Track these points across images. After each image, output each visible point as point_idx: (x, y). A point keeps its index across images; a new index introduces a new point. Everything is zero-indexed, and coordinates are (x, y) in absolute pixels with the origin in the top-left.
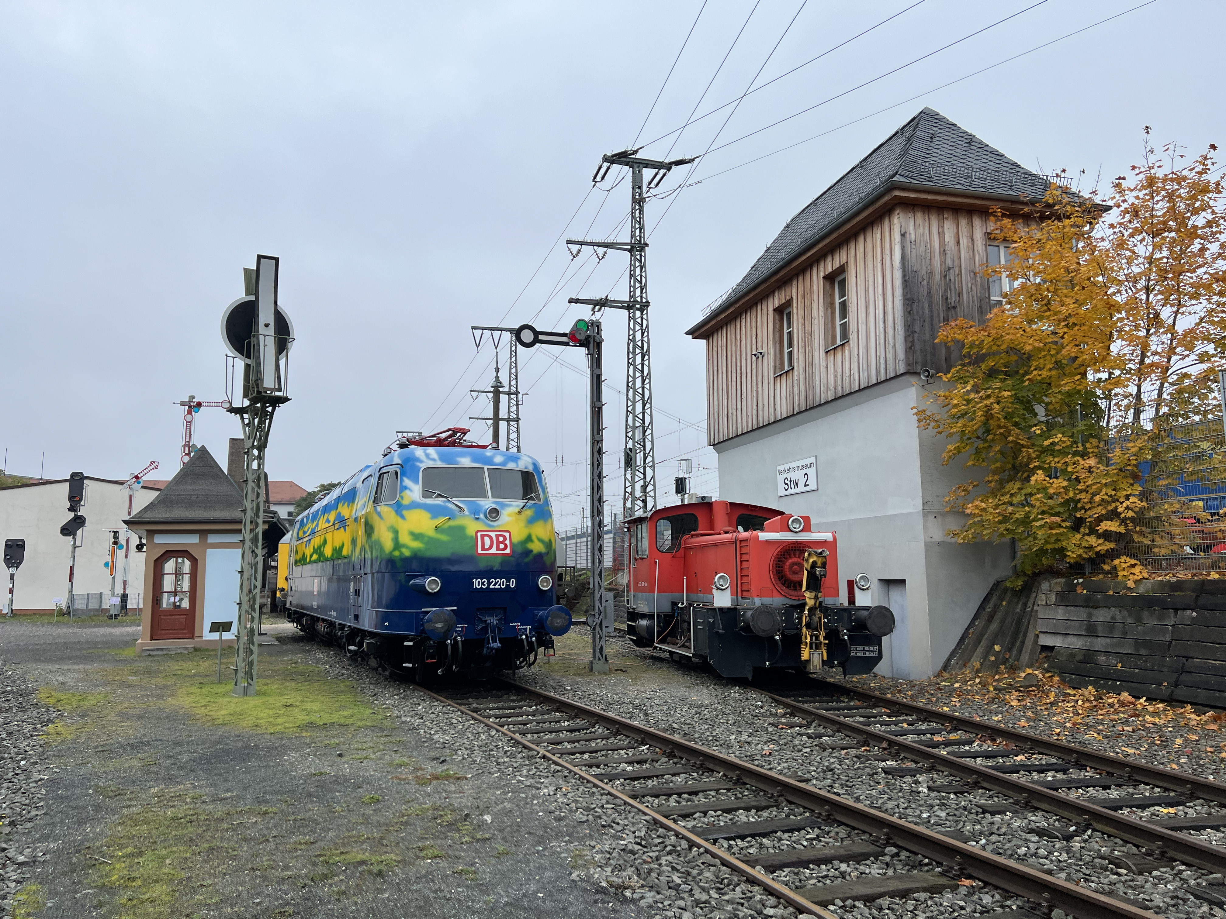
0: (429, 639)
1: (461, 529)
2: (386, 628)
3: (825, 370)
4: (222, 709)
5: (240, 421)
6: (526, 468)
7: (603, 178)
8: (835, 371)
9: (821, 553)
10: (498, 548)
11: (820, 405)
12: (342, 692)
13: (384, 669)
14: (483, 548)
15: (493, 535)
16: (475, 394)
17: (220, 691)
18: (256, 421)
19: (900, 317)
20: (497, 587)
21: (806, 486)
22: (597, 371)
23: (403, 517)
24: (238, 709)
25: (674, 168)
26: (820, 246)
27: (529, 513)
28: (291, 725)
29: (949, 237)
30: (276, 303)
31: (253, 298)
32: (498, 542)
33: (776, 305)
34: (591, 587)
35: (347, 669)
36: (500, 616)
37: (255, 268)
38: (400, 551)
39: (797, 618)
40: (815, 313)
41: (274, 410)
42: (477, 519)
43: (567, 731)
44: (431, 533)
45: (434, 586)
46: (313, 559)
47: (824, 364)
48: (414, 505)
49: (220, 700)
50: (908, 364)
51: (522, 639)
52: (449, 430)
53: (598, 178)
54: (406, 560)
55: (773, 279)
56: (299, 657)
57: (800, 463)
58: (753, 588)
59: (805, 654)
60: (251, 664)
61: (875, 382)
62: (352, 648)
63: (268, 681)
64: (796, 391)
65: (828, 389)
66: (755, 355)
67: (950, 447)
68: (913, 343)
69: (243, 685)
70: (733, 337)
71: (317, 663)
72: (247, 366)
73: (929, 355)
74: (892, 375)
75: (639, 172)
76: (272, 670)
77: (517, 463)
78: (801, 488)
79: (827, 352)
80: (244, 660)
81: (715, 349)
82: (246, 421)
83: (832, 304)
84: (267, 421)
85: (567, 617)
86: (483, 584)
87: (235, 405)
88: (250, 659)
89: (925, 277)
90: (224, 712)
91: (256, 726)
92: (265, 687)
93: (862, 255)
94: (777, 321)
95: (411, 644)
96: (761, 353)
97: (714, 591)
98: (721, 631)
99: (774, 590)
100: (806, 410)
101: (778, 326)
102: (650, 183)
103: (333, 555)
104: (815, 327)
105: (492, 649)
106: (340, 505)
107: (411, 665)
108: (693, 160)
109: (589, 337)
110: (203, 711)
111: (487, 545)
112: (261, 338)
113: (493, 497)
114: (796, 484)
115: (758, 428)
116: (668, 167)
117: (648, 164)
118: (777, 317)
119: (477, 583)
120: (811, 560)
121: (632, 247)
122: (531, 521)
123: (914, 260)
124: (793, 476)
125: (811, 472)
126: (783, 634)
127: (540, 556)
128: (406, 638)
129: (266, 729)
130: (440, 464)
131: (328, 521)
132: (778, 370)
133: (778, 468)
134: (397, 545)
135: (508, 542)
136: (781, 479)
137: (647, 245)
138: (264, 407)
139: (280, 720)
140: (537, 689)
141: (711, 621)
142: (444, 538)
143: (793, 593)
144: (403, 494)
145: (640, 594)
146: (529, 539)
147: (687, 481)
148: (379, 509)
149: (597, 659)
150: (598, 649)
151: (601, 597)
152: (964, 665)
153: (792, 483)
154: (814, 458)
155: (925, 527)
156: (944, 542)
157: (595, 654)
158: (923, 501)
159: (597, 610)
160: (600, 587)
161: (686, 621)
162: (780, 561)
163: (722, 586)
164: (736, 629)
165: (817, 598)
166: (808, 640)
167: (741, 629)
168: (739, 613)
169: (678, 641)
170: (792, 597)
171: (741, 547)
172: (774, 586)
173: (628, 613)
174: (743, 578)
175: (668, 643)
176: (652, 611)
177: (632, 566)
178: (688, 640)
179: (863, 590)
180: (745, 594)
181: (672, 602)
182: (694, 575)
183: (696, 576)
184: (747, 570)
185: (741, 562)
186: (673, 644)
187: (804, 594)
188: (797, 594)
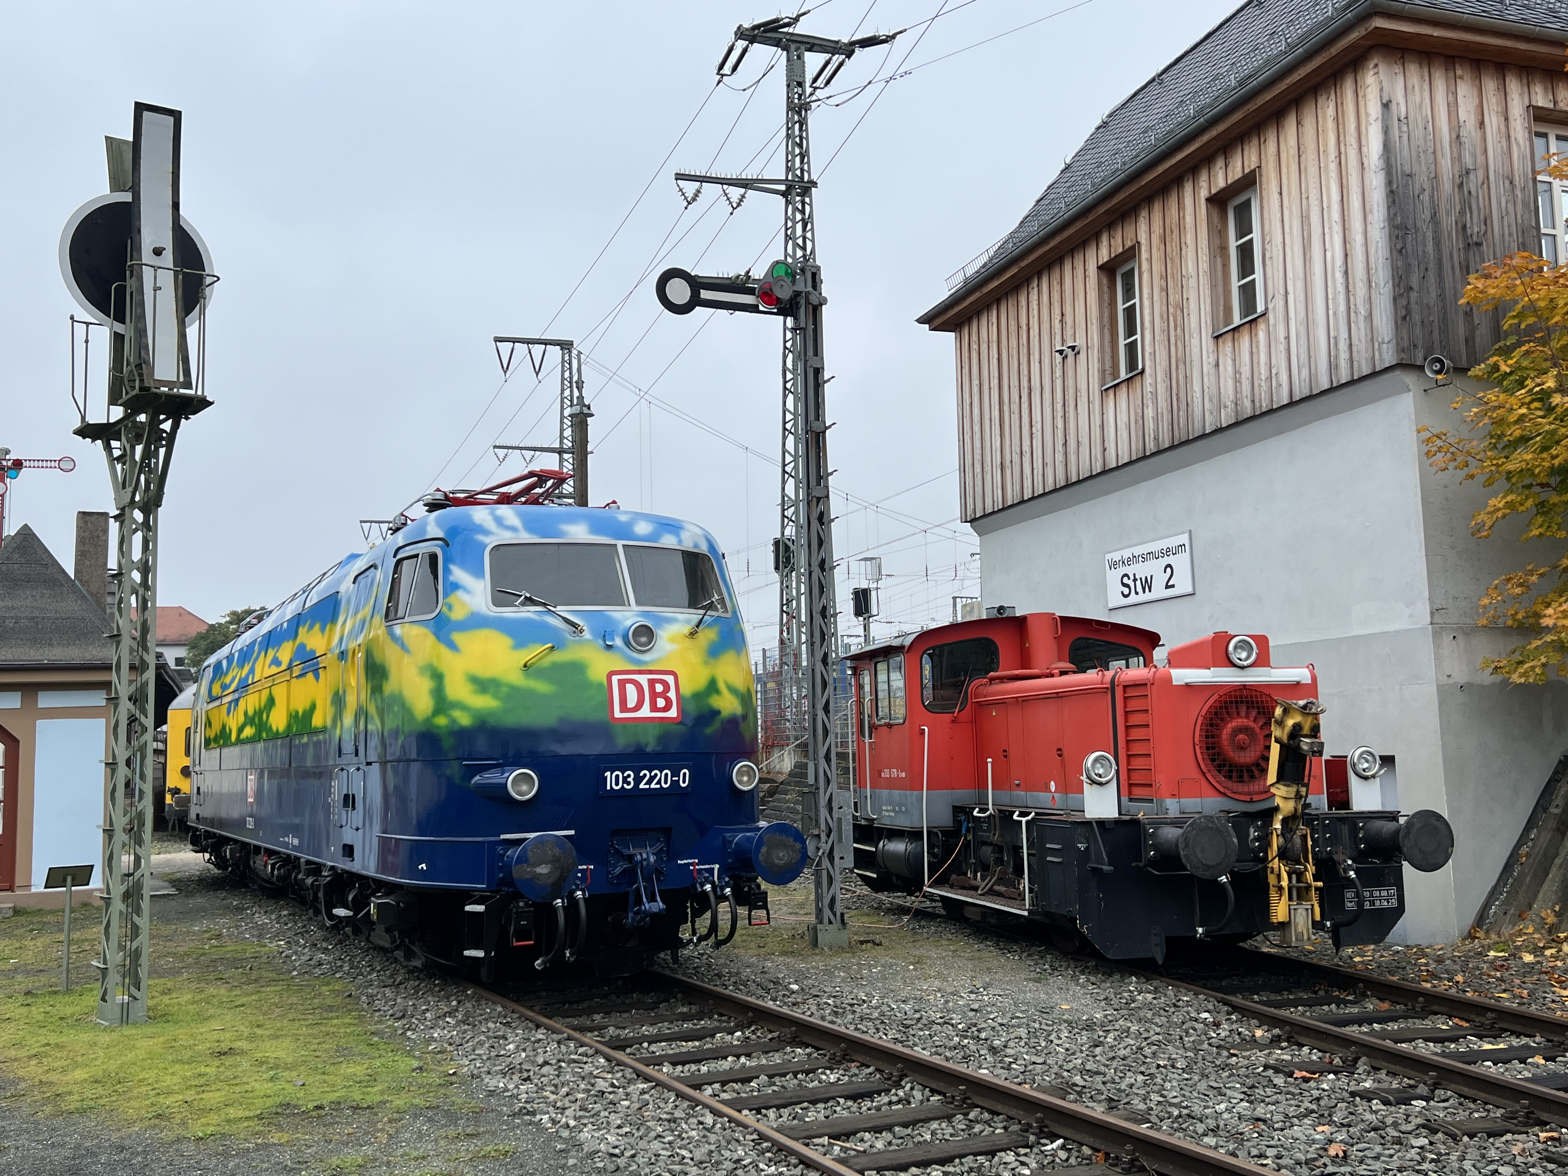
0: (518, 896)
1: (578, 668)
2: (423, 875)
3: (1213, 371)
4: (76, 1065)
5: (104, 454)
6: (696, 546)
7: (735, 68)
8: (1236, 372)
9: (1305, 707)
10: (654, 708)
11: (1203, 436)
12: (331, 1008)
13: (410, 955)
14: (624, 708)
15: (643, 679)
16: (501, 453)
17: (69, 1011)
18: (139, 449)
19: (1381, 260)
20: (653, 786)
21: (1167, 587)
22: (813, 362)
23: (453, 646)
24: (113, 1066)
25: (858, 51)
26: (1206, 138)
27: (708, 635)
28: (241, 1114)
29: (1466, 112)
30: (176, 206)
31: (127, 197)
32: (654, 695)
33: (1104, 256)
34: (811, 780)
35: (325, 950)
36: (659, 846)
37: (130, 138)
38: (449, 716)
39: (1257, 839)
40: (1190, 266)
41: (176, 426)
42: (609, 647)
43: (846, 1098)
44: (516, 678)
45: (524, 788)
46: (244, 735)
47: (1212, 359)
48: (476, 622)
49: (68, 1037)
50: (1400, 350)
51: (704, 892)
52: (531, 474)
53: (727, 69)
54: (461, 735)
55: (1102, 209)
56: (223, 924)
57: (1155, 547)
58: (1161, 779)
59: (1280, 910)
60: (136, 955)
61: (1326, 386)
62: (341, 912)
63: (169, 985)
64: (1150, 412)
65: (1220, 405)
66: (1061, 352)
67: (1497, 502)
68: (1407, 308)
69: (119, 998)
70: (1013, 323)
71: (261, 936)
72: (118, 339)
73: (1436, 333)
74: (1366, 371)
75: (799, 57)
76: (174, 955)
77: (678, 535)
78: (1158, 591)
79: (1217, 338)
80: (122, 948)
81: (975, 347)
82: (117, 453)
83: (1224, 249)
84: (162, 451)
85: (798, 846)
86: (625, 780)
87: (92, 420)
88: (135, 945)
89: (1426, 186)
90: (80, 1074)
91: (159, 1116)
92: (166, 999)
93: (1293, 151)
94: (1106, 289)
95: (480, 908)
96: (1073, 348)
97: (1086, 787)
98: (1106, 868)
99: (1203, 781)
100: (1172, 447)
101: (1106, 297)
102: (815, 80)
103: (289, 727)
104: (1192, 295)
105: (647, 914)
106: (302, 631)
107: (480, 954)
108: (893, 37)
109: (797, 294)
110: (33, 1070)
111: (631, 703)
112: (147, 273)
113: (638, 603)
114: (1147, 585)
115: (1068, 486)
116: (848, 50)
117: (814, 44)
118: (1105, 281)
119: (613, 780)
120: (1290, 722)
121: (790, 188)
122: (714, 652)
123: (1406, 153)
124: (1141, 570)
125: (1181, 562)
126: (1232, 873)
127: (733, 722)
128: (468, 897)
129: (183, 1123)
130: (525, 537)
131: (276, 662)
132: (1108, 378)
133: (1108, 557)
134: (441, 703)
135: (672, 694)
136: (1114, 577)
137: (814, 184)
138: (154, 422)
139: (213, 1098)
140: (730, 991)
141: (1081, 846)
142: (541, 687)
143: (1240, 787)
144: (451, 599)
145: (885, 792)
146: (712, 687)
147: (873, 593)
148: (398, 630)
149: (826, 921)
150: (826, 901)
151: (830, 800)
152: (1521, 917)
153: (1138, 583)
154: (1186, 535)
155: (1438, 657)
156: (1470, 685)
157: (819, 911)
158: (1431, 607)
159: (823, 826)
160: (828, 781)
161: (991, 844)
162: (1211, 725)
163: (1100, 776)
164: (1141, 865)
165: (1301, 797)
166: (1285, 883)
167: (1152, 863)
168: (1146, 831)
169: (973, 882)
170: (1243, 798)
171: (1125, 698)
172: (1204, 774)
173: (856, 827)
174: (1132, 759)
175: (952, 887)
176: (916, 824)
177: (867, 740)
178: (999, 881)
179: (1366, 778)
180: (1138, 792)
181: (954, 807)
182: (1002, 754)
183: (1005, 756)
184: (1145, 743)
185: (1127, 728)
186: (964, 888)
187: (1273, 790)
188: (1246, 789)
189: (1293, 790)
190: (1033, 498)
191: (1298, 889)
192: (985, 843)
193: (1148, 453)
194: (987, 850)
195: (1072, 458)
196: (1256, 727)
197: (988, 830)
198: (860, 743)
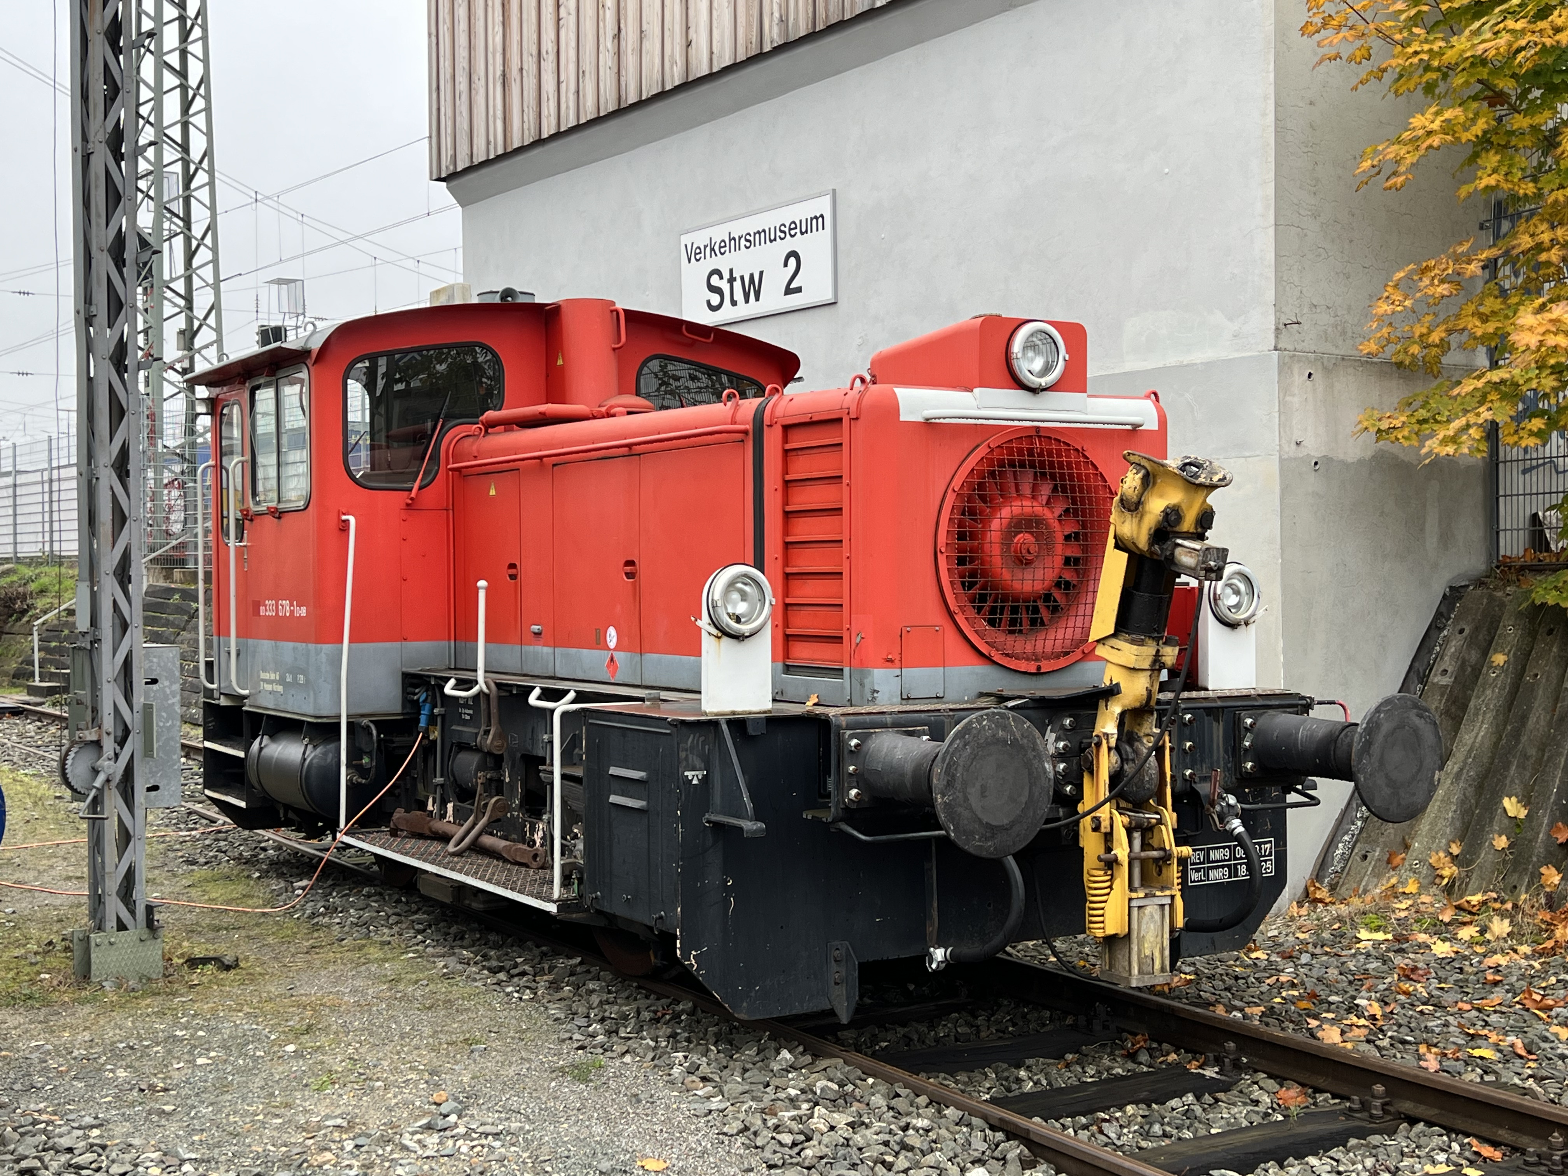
9: (1186, 472)
34: (82, 623)
58: (862, 627)
59: (1110, 909)
78: (773, 298)
97: (708, 643)
98: (749, 826)
99: (950, 632)
100: (812, 36)
114: (754, 288)
115: (621, 111)
120: (1156, 506)
124: (743, 262)
125: (816, 246)
136: (694, 273)
141: (694, 776)
143: (1019, 644)
145: (266, 645)
149: (111, 923)
150: (112, 884)
151: (127, 665)
152: (1389, 862)
153: (737, 285)
154: (827, 199)
155: (1284, 409)
156: (1328, 460)
157: (97, 901)
158: (1278, 319)
159: (108, 722)
160: (124, 626)
161: (478, 750)
162: (972, 512)
163: (738, 620)
164: (827, 816)
165: (1163, 666)
166: (1121, 851)
167: (851, 814)
168: (841, 742)
169: (440, 826)
170: (1023, 666)
171: (786, 452)
172: (951, 615)
173: (211, 710)
174: (795, 583)
175: (394, 833)
176: (325, 710)
177: (232, 543)
178: (494, 826)
179: (1232, 625)
180: (803, 653)
181: (406, 676)
182: (506, 573)
183: (513, 577)
184: (828, 550)
185: (788, 516)
186: (421, 836)
187: (1101, 651)
188: (1029, 649)
189: (1149, 650)
190: (557, 136)
191: (1143, 862)
192: (464, 747)
193: (767, 48)
194: (468, 762)
195: (630, 61)
196: (1051, 516)
197: (474, 721)
198: (220, 548)
